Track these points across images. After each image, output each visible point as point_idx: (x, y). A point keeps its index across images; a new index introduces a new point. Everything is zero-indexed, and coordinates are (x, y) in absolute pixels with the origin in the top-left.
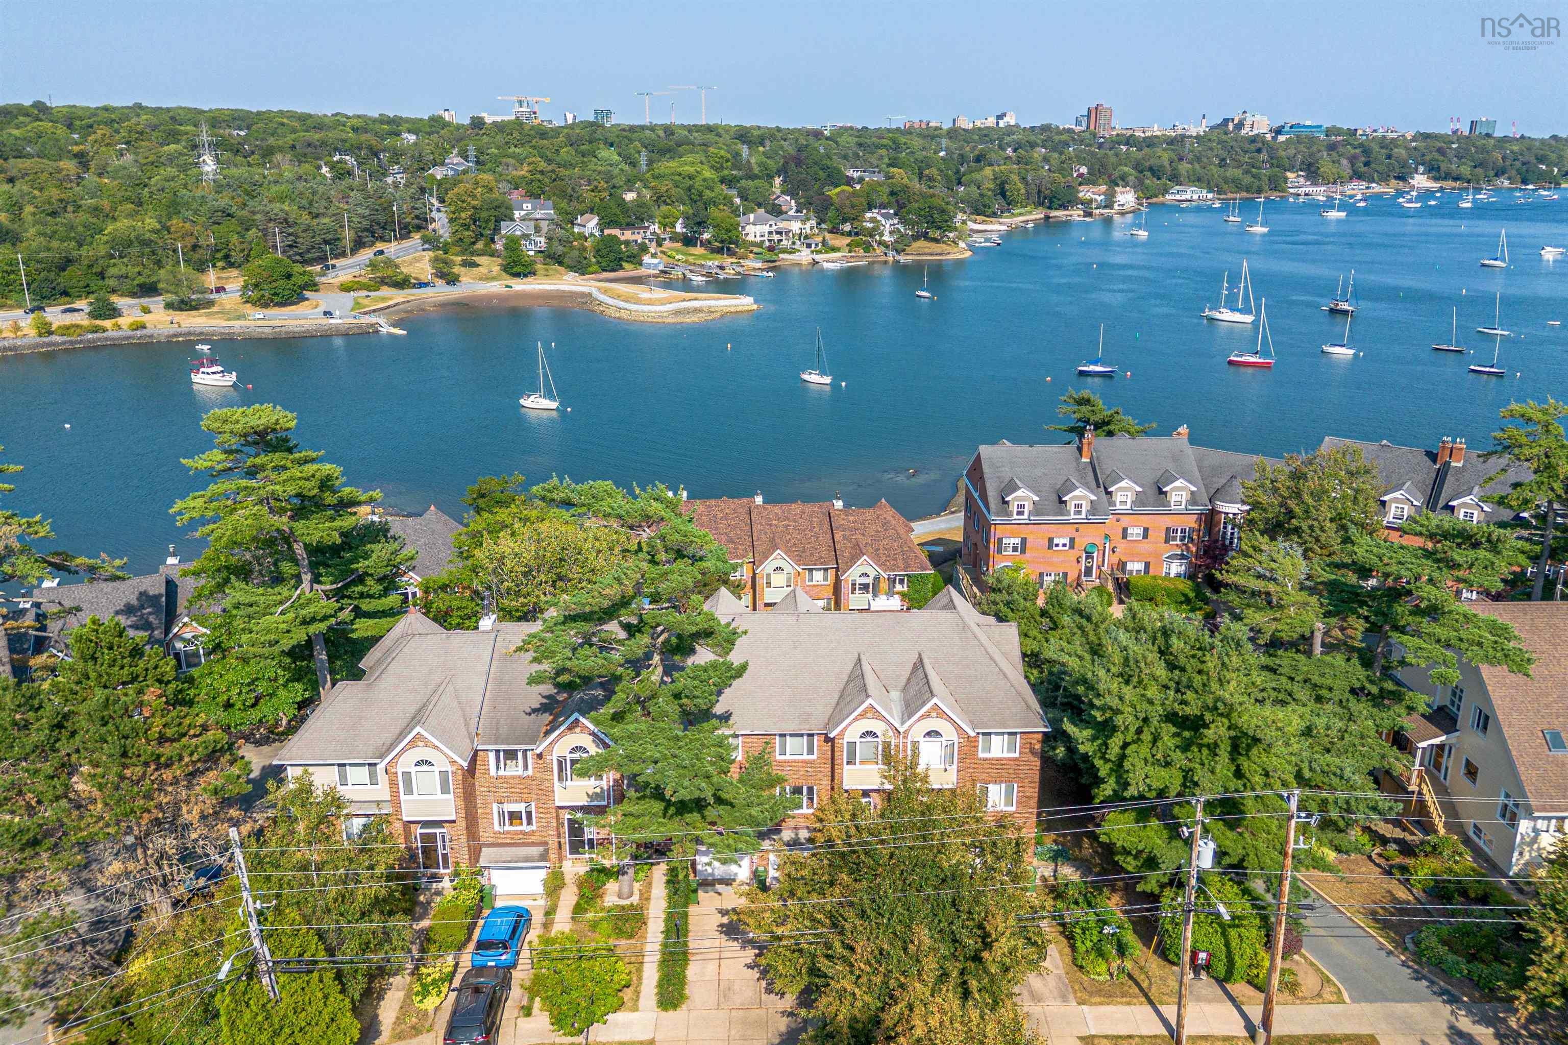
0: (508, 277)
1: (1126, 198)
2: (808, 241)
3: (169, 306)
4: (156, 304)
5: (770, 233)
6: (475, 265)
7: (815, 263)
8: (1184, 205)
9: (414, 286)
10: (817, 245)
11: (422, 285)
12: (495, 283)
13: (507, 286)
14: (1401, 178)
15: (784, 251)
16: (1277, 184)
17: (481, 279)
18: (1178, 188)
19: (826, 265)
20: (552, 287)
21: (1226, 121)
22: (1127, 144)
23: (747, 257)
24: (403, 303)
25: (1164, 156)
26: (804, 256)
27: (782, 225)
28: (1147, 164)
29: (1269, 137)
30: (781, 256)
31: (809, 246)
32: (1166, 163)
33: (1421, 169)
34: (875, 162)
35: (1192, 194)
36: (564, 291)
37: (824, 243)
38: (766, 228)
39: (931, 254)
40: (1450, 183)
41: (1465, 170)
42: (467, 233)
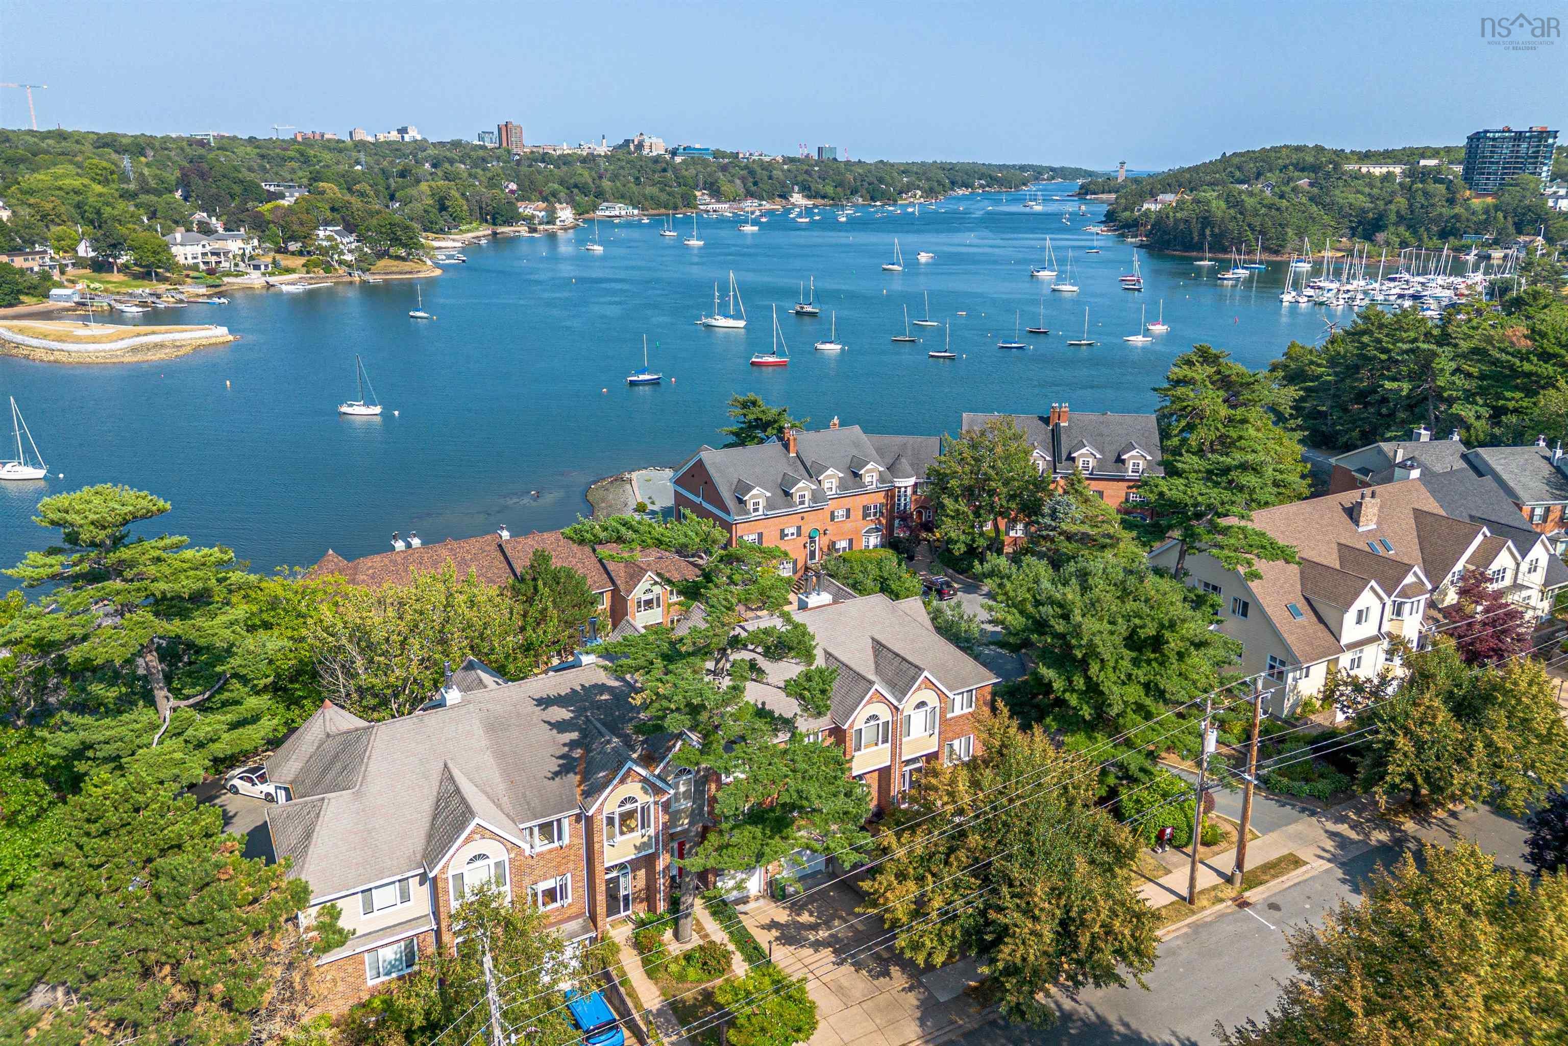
1: (566, 214)
2: (255, 262)
5: (204, 254)
7: (269, 286)
8: (617, 221)
10: (266, 266)
14: (783, 196)
15: (228, 274)
16: (689, 202)
18: (606, 204)
19: (285, 288)
21: (627, 142)
22: (543, 161)
23: (184, 283)
25: (586, 176)
26: (256, 279)
27: (218, 245)
28: (572, 181)
29: (668, 157)
30: (226, 280)
31: (257, 267)
32: (590, 181)
33: (796, 188)
34: (289, 177)
35: (620, 210)
37: (275, 262)
38: (199, 249)
39: (401, 273)
40: (819, 201)
41: (830, 190)
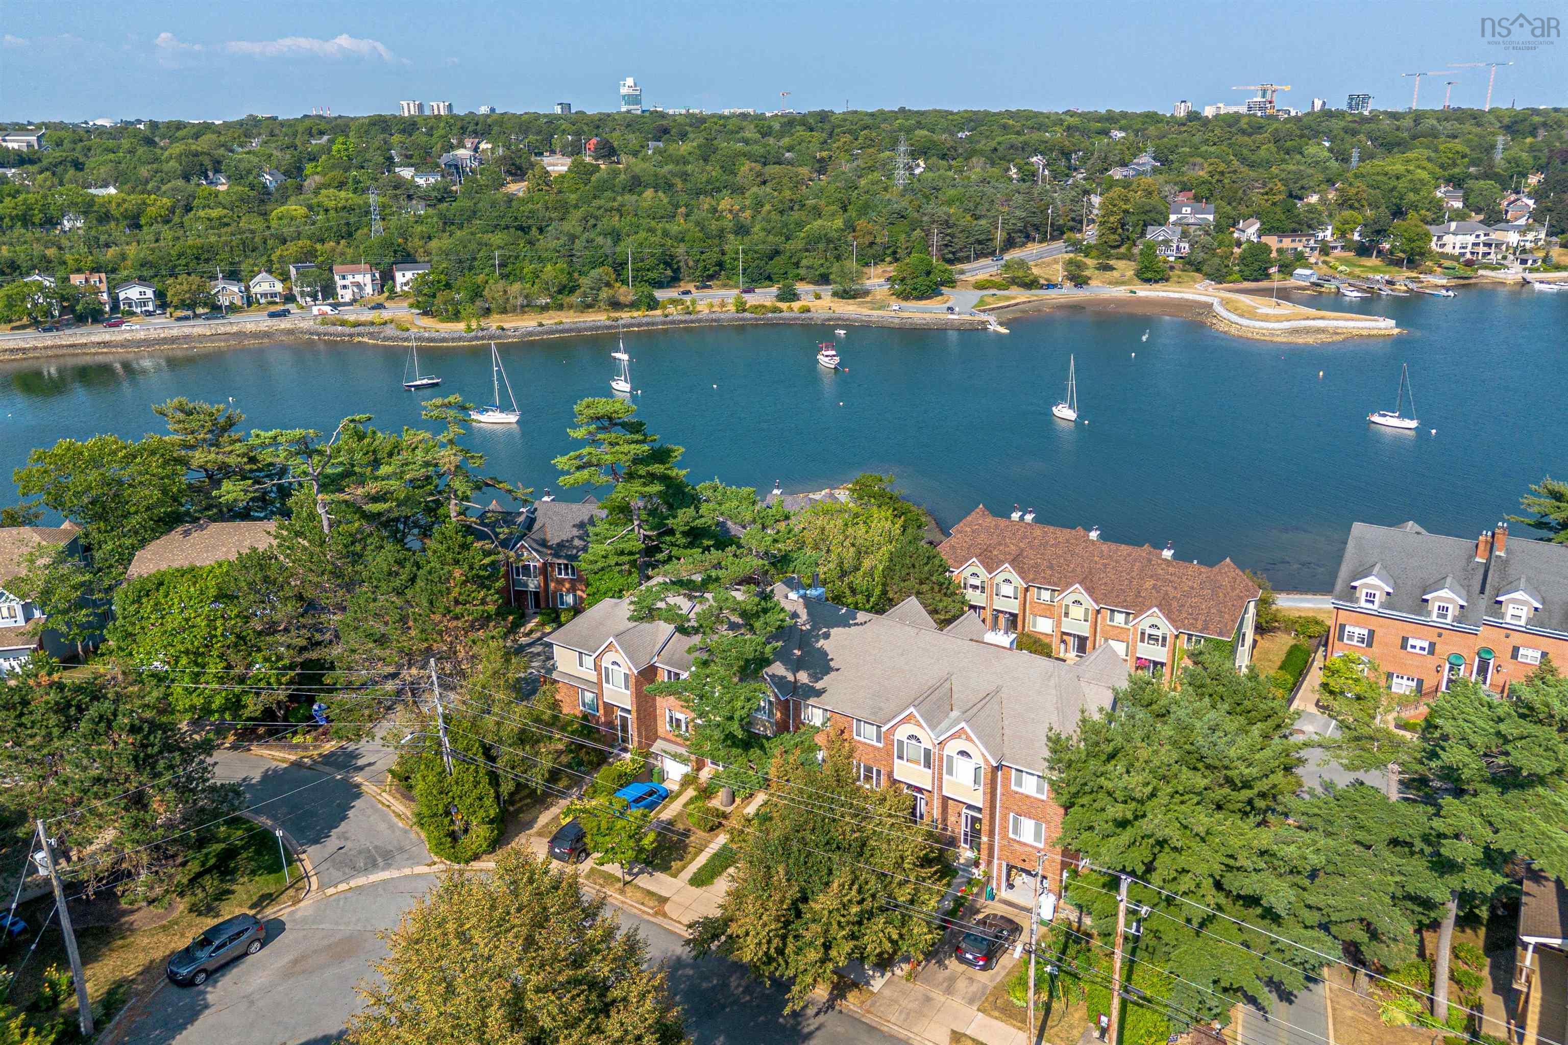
0: (1139, 282)
2: (1524, 257)
3: (835, 294)
4: (826, 291)
5: (1476, 245)
6: (1111, 268)
7: (1524, 282)
9: (1042, 287)
10: (1535, 262)
11: (1051, 286)
12: (1122, 288)
13: (1132, 292)
15: (1487, 267)
17: (1110, 283)
19: (1540, 287)
20: (1176, 295)
23: (1431, 273)
24: (1024, 303)
26: (1513, 274)
27: (1496, 236)
30: (1481, 272)
31: (1524, 262)
36: (1187, 300)
37: (1546, 259)
38: (1474, 239)
42: (1112, 237)
